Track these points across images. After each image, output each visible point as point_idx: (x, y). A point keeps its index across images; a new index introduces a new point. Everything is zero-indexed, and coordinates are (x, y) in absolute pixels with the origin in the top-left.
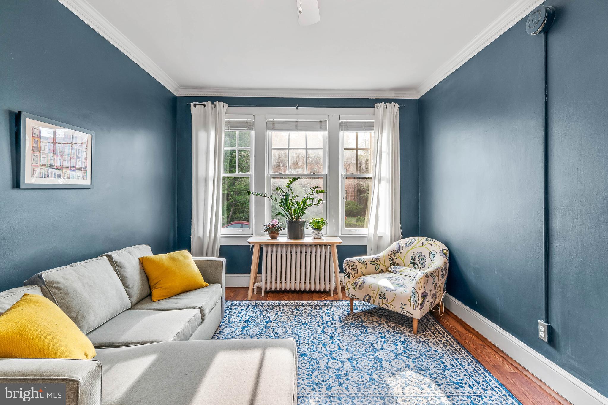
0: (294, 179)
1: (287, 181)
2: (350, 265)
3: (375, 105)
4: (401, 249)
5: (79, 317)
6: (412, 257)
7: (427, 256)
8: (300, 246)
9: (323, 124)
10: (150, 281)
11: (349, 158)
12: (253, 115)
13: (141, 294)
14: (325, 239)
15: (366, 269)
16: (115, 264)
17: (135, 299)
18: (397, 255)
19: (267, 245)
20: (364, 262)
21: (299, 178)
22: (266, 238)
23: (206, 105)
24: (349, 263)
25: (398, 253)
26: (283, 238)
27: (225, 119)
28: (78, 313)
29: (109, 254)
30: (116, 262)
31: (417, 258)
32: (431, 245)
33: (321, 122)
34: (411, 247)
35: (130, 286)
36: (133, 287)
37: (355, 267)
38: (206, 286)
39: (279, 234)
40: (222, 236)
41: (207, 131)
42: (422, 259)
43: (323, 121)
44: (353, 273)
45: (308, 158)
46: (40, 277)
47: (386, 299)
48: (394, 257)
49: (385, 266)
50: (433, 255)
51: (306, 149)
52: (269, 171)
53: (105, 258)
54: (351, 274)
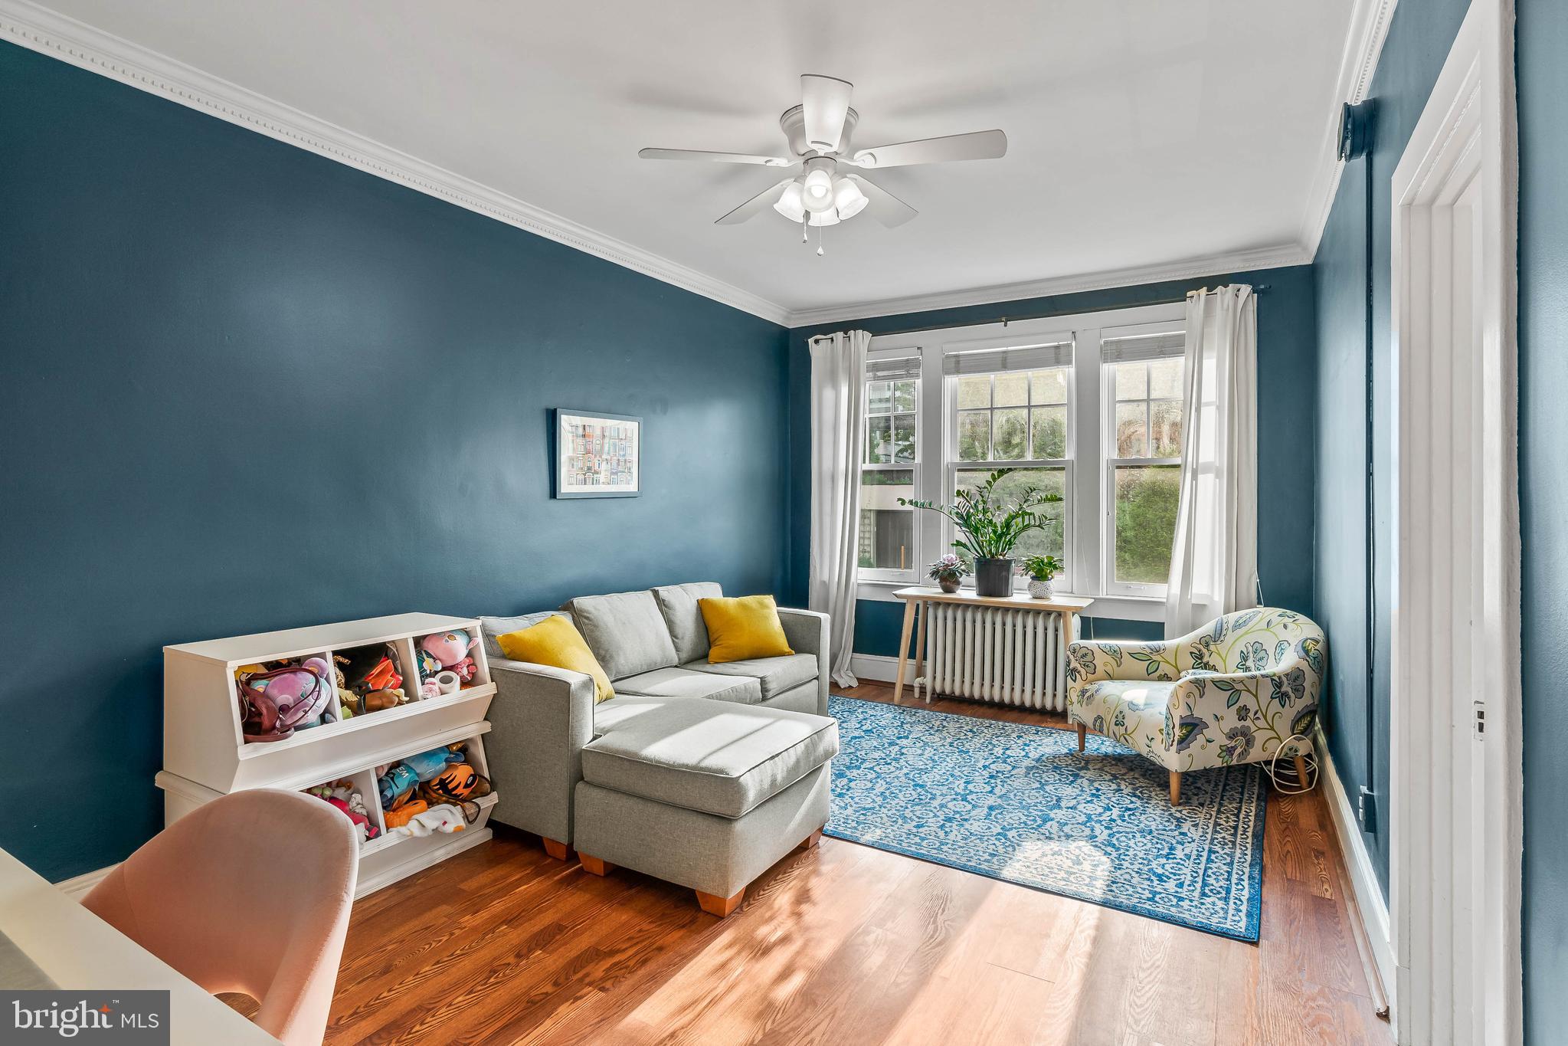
0: (1001, 472)
1: (988, 476)
2: (1079, 656)
3: (1189, 294)
4: (1224, 632)
5: (608, 656)
6: (1242, 652)
7: (1271, 652)
8: (1002, 612)
9: (1063, 351)
10: (710, 634)
11: (1129, 423)
12: (918, 348)
13: (693, 650)
14: (1057, 600)
15: (1118, 666)
16: (661, 603)
17: (684, 655)
18: (1212, 647)
19: (937, 604)
20: (1117, 654)
21: (1010, 470)
22: (935, 591)
23: (834, 339)
24: (1077, 651)
25: (1215, 641)
26: (967, 592)
27: (866, 360)
28: (607, 651)
29: (656, 588)
30: (664, 601)
31: (1251, 655)
32: (1285, 626)
33: (1057, 347)
34: (1244, 629)
35: (680, 636)
36: (683, 638)
37: (1089, 658)
38: (789, 654)
39: (958, 583)
40: (859, 582)
41: (836, 386)
42: (1261, 659)
43: (1064, 345)
44: (1083, 671)
45: (1035, 426)
46: (572, 603)
47: (1125, 727)
48: (1204, 651)
49: (1176, 667)
50: (1282, 649)
51: (1029, 407)
52: (950, 455)
53: (649, 593)
54: (1078, 672)
